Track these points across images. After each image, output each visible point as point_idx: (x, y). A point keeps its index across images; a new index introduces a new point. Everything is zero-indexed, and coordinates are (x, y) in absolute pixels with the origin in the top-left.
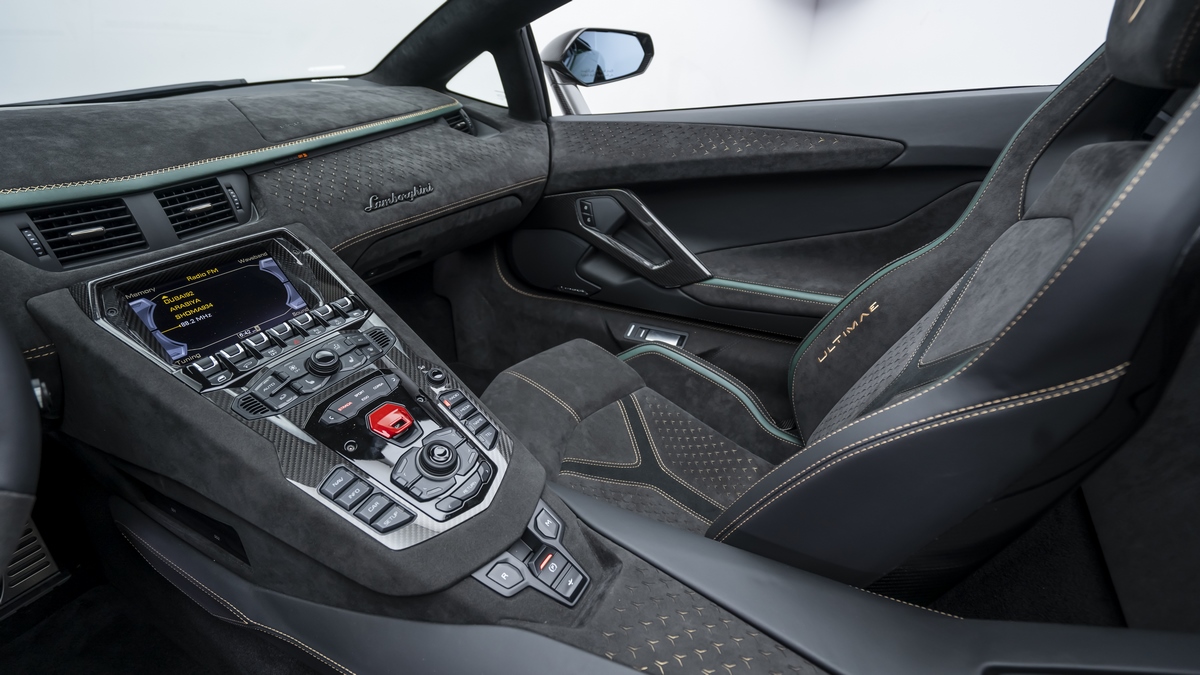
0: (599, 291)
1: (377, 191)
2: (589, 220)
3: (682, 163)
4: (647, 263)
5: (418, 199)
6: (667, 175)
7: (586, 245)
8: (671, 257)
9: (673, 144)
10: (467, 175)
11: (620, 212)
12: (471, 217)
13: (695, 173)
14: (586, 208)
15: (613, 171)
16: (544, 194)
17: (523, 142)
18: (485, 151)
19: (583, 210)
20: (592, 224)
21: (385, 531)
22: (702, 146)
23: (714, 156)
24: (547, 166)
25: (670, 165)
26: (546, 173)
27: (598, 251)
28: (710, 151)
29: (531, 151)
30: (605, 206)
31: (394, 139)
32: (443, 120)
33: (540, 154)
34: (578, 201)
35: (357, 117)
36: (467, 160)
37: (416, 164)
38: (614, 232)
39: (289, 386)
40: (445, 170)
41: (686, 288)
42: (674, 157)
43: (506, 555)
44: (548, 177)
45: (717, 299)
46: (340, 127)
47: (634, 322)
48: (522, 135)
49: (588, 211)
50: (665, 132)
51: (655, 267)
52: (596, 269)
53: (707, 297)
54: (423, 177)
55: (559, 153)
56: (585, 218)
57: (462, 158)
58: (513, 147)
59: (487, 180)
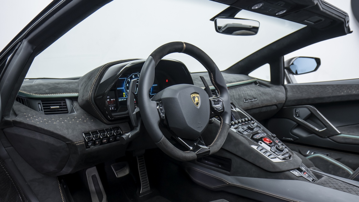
0: (298, 139)
1: (246, 98)
2: (297, 115)
3: (333, 97)
4: (317, 129)
5: (254, 102)
6: (327, 101)
7: (295, 123)
8: (326, 127)
9: (330, 91)
10: (265, 97)
11: (309, 112)
12: (264, 109)
13: (337, 100)
14: (297, 111)
15: (308, 99)
16: (283, 107)
17: (278, 91)
18: (268, 92)
19: (296, 112)
20: (298, 117)
21: (271, 158)
22: (341, 91)
23: (345, 94)
24: (285, 98)
25: (329, 97)
26: (285, 100)
27: (300, 126)
28: (344, 93)
29: (280, 93)
30: (304, 111)
31: (245, 86)
32: (254, 83)
33: (283, 94)
34: (294, 109)
35: (236, 80)
36: (265, 94)
37: (253, 93)
38: (306, 119)
39: (245, 130)
40: (260, 95)
41: (331, 138)
42: (330, 95)
43: (296, 170)
44: (286, 101)
45: (343, 141)
46: (234, 82)
47: (309, 150)
48: (277, 89)
49: (298, 112)
50: (328, 87)
51: (320, 131)
52: (298, 132)
53: (338, 140)
54: (255, 96)
55: (289, 94)
56: (296, 115)
57: (263, 93)
58: (275, 91)
59: (270, 99)
